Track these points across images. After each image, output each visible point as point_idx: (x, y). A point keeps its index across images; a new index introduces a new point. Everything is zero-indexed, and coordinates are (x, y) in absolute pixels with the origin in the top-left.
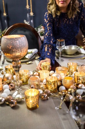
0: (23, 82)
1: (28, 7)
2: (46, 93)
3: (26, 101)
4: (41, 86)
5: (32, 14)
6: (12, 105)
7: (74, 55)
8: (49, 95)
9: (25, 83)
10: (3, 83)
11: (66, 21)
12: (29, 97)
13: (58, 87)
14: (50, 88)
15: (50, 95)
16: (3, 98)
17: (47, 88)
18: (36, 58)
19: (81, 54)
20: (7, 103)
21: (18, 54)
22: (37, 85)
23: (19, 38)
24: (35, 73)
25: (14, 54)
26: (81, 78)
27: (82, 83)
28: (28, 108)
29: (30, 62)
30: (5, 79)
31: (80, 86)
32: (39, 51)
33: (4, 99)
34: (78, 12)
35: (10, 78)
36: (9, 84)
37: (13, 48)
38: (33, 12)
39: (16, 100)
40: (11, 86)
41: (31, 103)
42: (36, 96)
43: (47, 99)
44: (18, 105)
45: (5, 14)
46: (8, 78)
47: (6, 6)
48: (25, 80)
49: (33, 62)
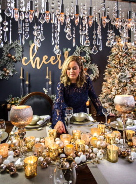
0: (29, 149)
1: (47, 77)
2: (46, 161)
3: (25, 169)
4: (44, 154)
5: (50, 83)
6: (12, 173)
7: (83, 122)
8: (49, 163)
9: (30, 150)
10: (9, 150)
11: (76, 90)
12: (27, 164)
13: (59, 155)
14: (51, 156)
15: (51, 163)
16: (5, 165)
17: (49, 156)
18: (48, 124)
19: (89, 121)
20: (8, 171)
21: (23, 123)
22: (40, 152)
23: (25, 109)
24: (42, 140)
25: (19, 123)
26: (81, 146)
27: (82, 151)
28: (26, 176)
29: (40, 129)
30: (12, 146)
31: (79, 154)
32: (52, 117)
33: (5, 167)
34: (85, 83)
35: (17, 145)
36: (14, 151)
37: (18, 118)
38: (52, 81)
39: (17, 168)
40: (17, 152)
41: (29, 171)
42: (34, 164)
43: (47, 167)
44: (17, 173)
45: (27, 83)
46: (15, 145)
47: (30, 76)
48: (30, 147)
49: (44, 129)
